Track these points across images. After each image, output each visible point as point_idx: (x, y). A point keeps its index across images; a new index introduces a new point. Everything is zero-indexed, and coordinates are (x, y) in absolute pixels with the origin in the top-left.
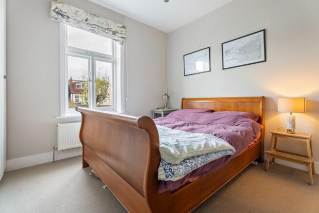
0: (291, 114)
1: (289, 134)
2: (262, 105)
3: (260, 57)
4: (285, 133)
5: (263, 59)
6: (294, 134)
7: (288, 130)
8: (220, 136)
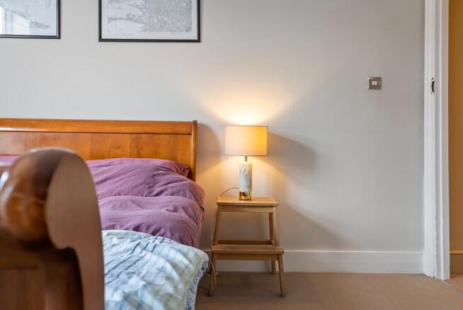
0: (246, 160)
1: (242, 202)
2: (195, 140)
3: (188, 29)
4: (236, 201)
5: (194, 36)
6: (250, 200)
7: (240, 193)
8: (151, 230)
